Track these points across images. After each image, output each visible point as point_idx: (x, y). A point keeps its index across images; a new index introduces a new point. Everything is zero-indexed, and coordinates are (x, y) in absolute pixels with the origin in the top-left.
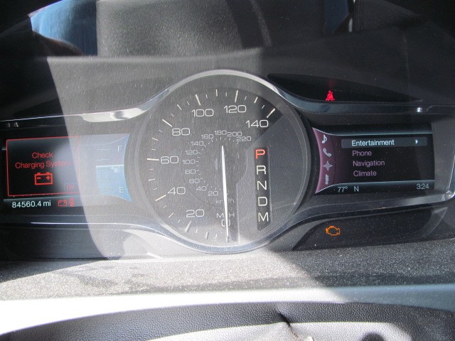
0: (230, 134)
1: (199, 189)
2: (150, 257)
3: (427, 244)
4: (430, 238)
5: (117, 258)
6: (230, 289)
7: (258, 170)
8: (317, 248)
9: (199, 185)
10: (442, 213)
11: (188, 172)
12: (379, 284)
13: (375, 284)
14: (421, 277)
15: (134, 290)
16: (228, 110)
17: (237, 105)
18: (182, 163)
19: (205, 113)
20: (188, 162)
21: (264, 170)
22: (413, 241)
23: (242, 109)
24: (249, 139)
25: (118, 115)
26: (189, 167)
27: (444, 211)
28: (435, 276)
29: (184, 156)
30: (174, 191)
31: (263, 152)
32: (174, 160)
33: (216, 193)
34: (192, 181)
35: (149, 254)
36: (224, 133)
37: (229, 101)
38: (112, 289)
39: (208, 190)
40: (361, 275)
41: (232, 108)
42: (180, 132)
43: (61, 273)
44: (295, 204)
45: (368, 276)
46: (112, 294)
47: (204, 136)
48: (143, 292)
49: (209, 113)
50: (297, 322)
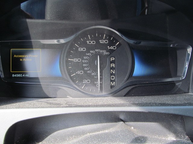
0: (101, 51)
1: (89, 72)
2: (68, 98)
3: (174, 95)
4: (175, 93)
5: (55, 98)
6: (107, 106)
7: (111, 66)
8: (133, 96)
9: (88, 70)
10: (179, 84)
11: (84, 65)
12: (160, 106)
13: (159, 106)
14: (175, 104)
15: (70, 106)
16: (101, 42)
17: (104, 40)
18: (82, 61)
19: (92, 42)
20: (84, 61)
21: (114, 66)
22: (169, 94)
23: (106, 42)
24: (108, 53)
25: (58, 41)
26: (85, 63)
27: (180, 84)
28: (180, 104)
29: (83, 59)
30: (79, 72)
31: (113, 59)
32: (79, 60)
33: (95, 74)
34: (86, 69)
35: (68, 97)
36: (99, 50)
37: (102, 38)
38: (62, 106)
39: (92, 73)
40: (153, 103)
41: (102, 41)
42: (82, 49)
43: (37, 101)
44: (125, 79)
45: (156, 104)
46: (63, 107)
47: (91, 52)
48: (74, 107)
49: (93, 42)
50: (127, 122)
